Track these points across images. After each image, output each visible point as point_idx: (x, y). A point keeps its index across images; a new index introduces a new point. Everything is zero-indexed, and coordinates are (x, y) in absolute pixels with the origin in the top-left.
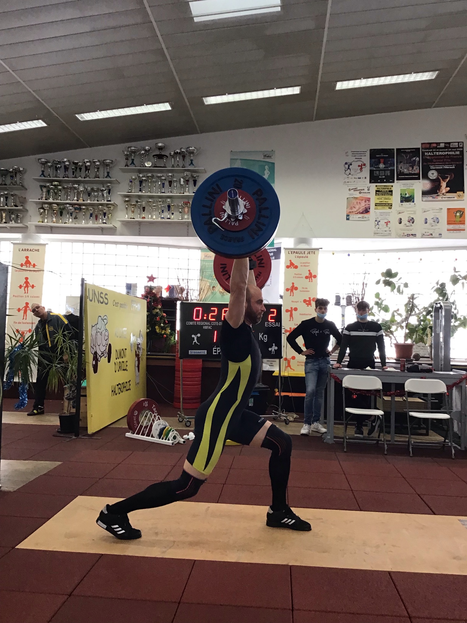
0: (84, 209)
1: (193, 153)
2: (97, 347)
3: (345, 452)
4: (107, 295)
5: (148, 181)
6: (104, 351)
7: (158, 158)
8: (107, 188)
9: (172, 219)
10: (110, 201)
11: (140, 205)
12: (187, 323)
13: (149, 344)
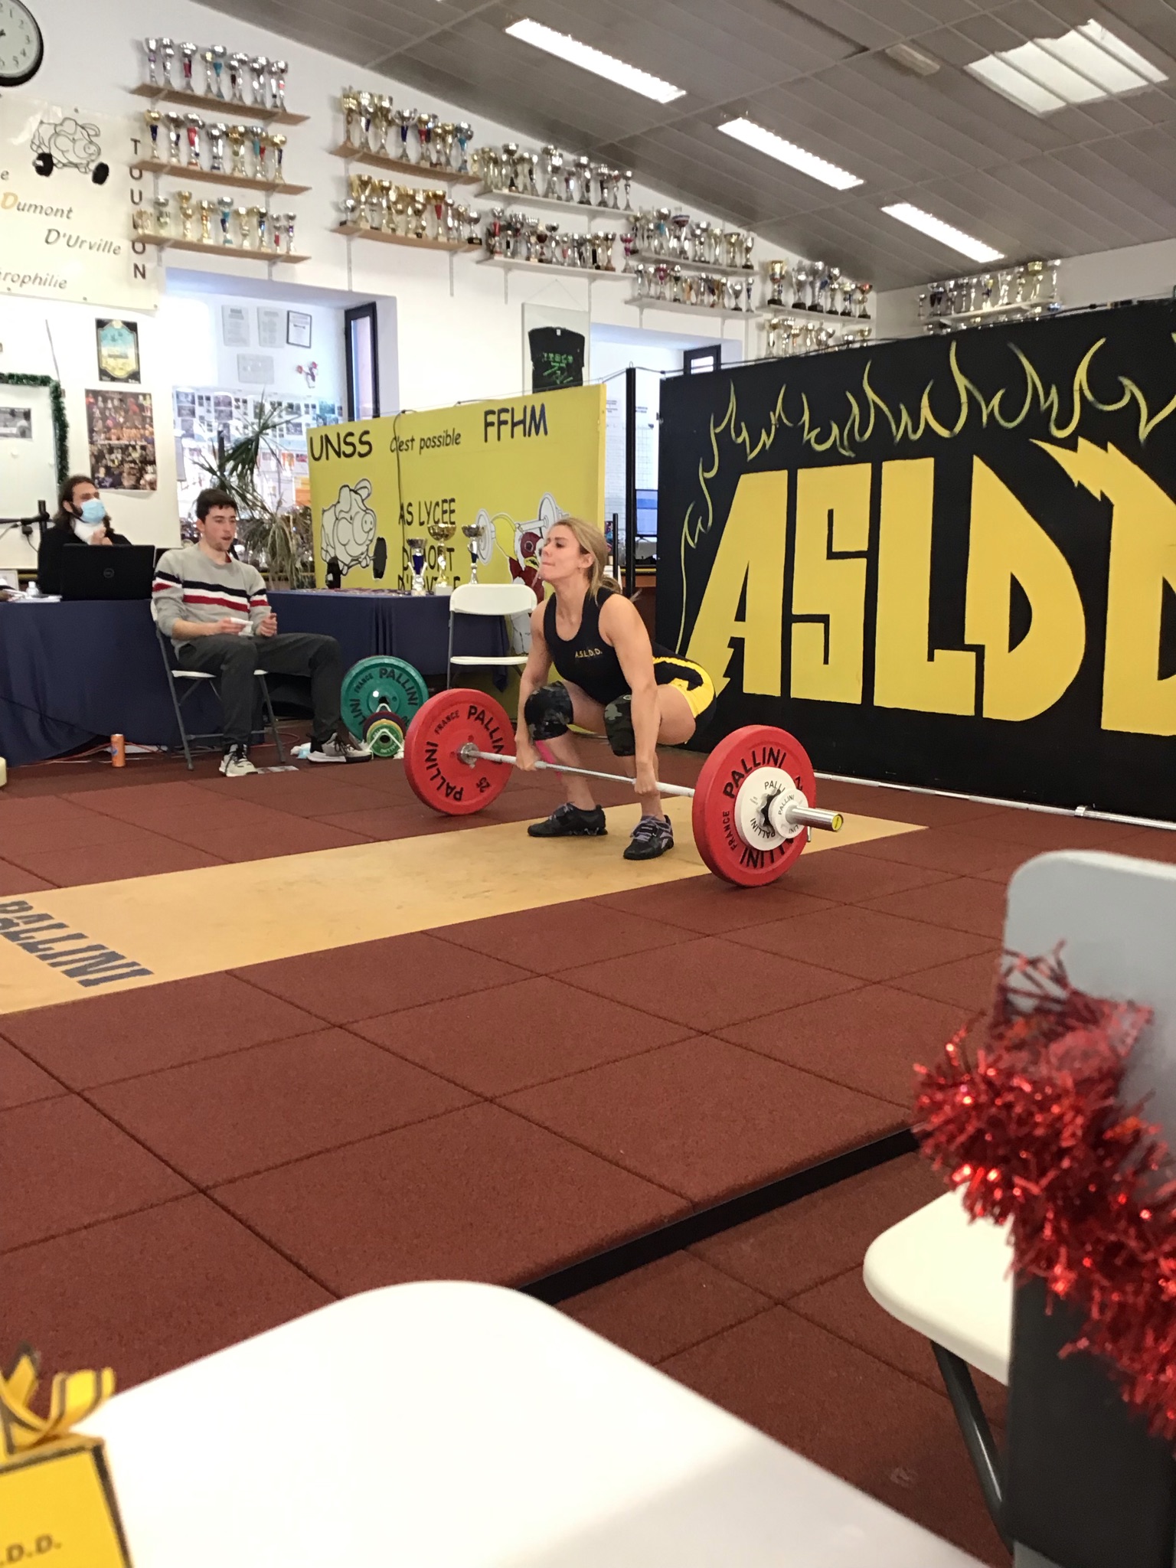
4: (368, 433)
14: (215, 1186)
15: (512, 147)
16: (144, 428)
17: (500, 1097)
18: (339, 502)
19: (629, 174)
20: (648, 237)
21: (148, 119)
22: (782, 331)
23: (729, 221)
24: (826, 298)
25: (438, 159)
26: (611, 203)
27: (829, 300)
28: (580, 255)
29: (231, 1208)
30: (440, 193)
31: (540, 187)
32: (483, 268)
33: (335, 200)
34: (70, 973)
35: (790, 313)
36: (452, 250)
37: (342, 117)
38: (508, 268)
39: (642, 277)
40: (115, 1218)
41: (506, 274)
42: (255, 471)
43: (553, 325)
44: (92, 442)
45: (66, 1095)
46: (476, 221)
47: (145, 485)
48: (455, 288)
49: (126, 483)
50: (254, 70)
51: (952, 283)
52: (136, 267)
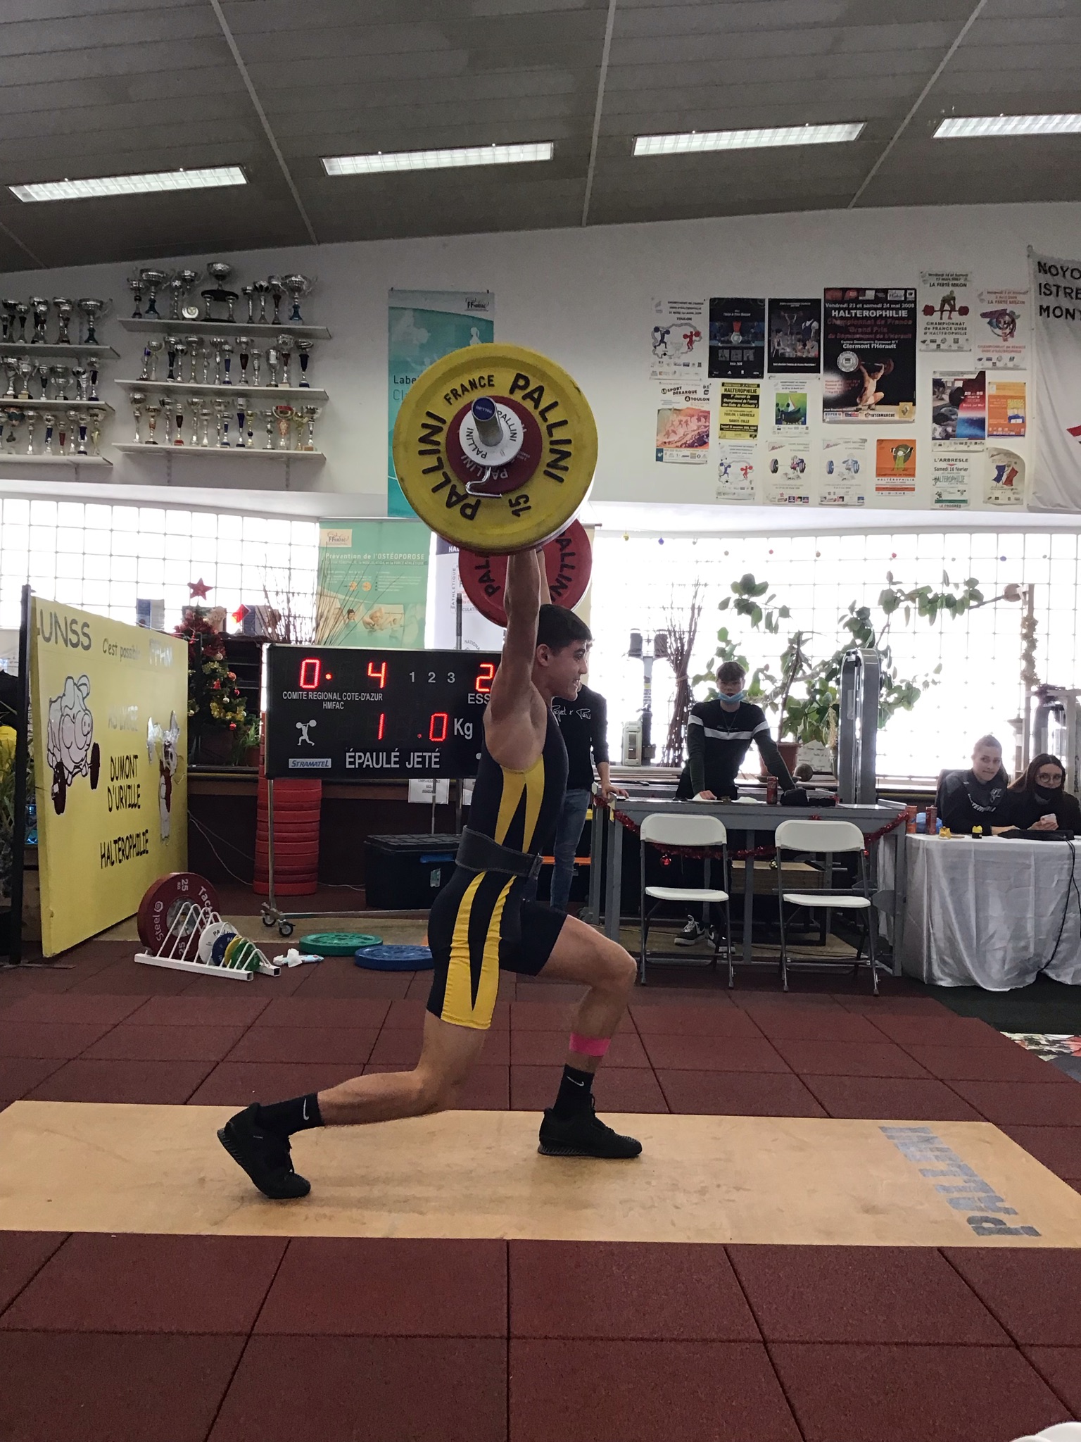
0: (31, 418)
1: (296, 289)
2: (64, 750)
3: (644, 985)
4: (88, 626)
5: (189, 355)
6: (82, 760)
7: (215, 300)
8: (89, 369)
9: (249, 448)
10: (96, 399)
11: (170, 410)
12: (286, 695)
13: (195, 742)
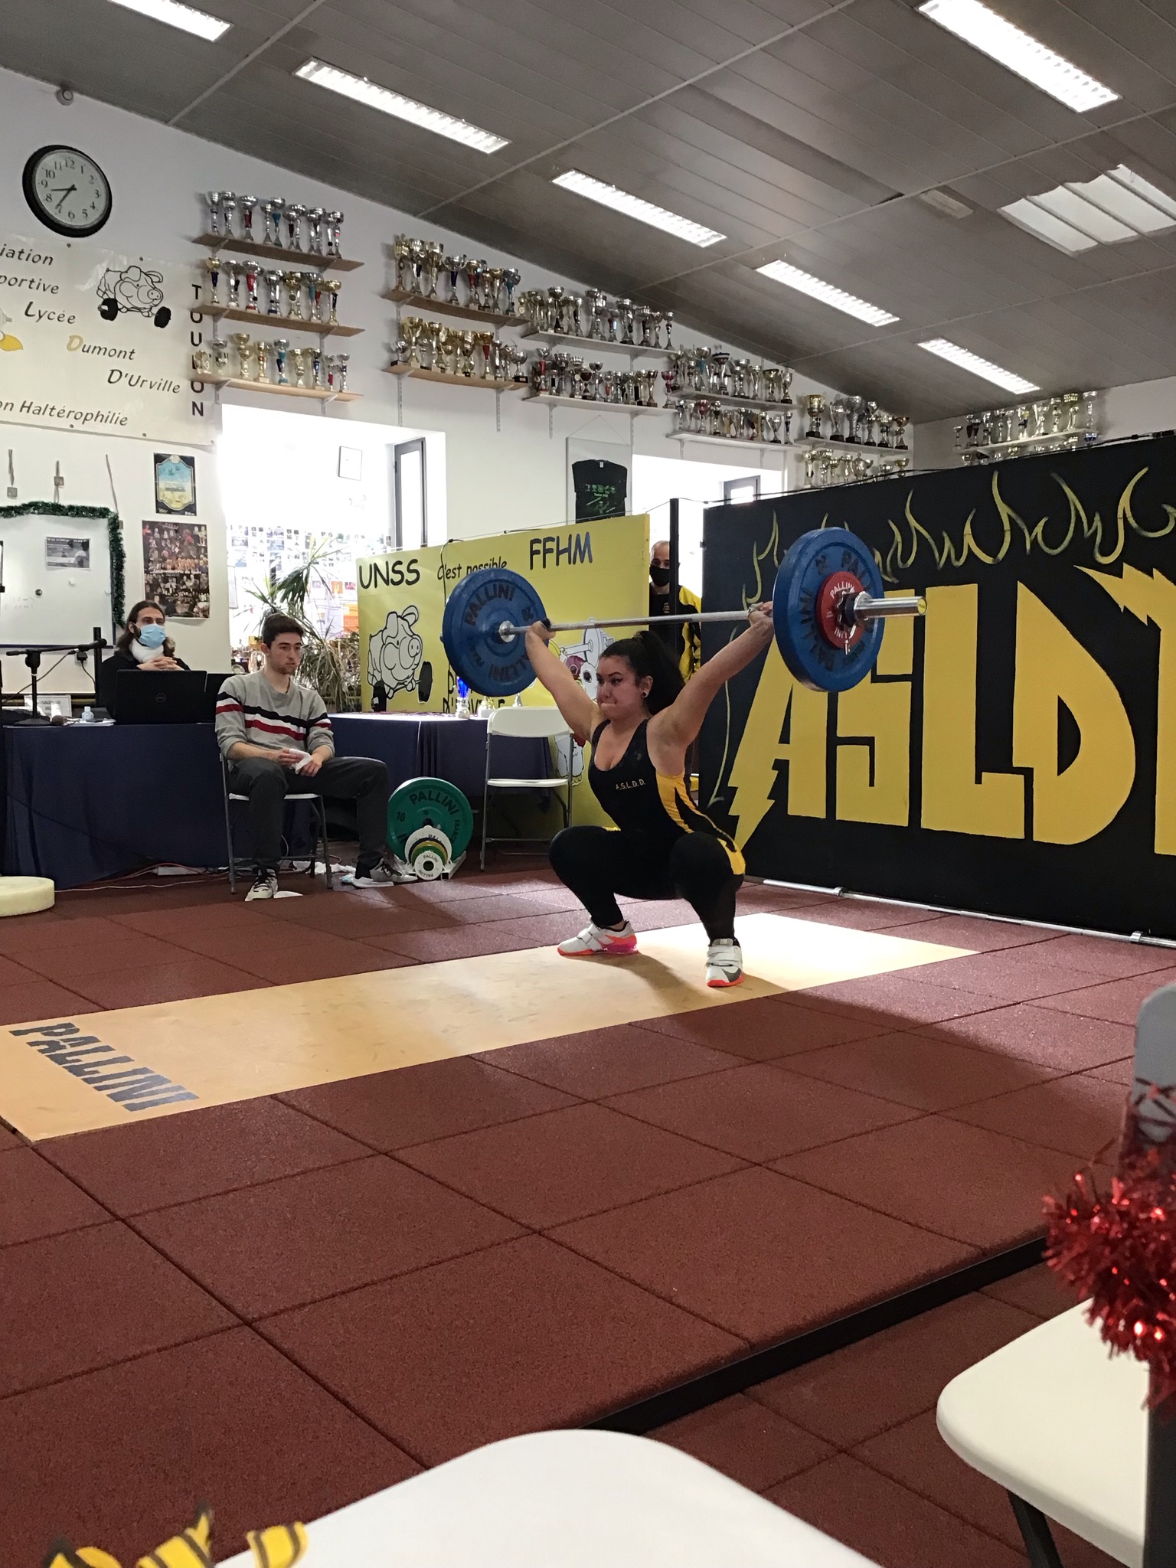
2: (386, 671)
6: (408, 678)
14: (260, 1319)
15: (559, 291)
16: (199, 558)
17: (549, 1229)
18: (386, 628)
19: (671, 314)
20: (689, 374)
21: (210, 267)
22: (820, 462)
23: (767, 359)
24: (863, 430)
25: (487, 302)
26: (653, 342)
27: (867, 432)
28: (623, 391)
29: (278, 1341)
30: (489, 334)
31: (584, 326)
32: (526, 403)
33: (387, 341)
34: (116, 1097)
35: (828, 445)
36: (499, 389)
37: (394, 263)
38: (552, 405)
39: (683, 412)
40: (159, 1350)
41: (551, 410)
42: (306, 598)
43: (597, 459)
44: (147, 572)
45: (110, 1222)
46: (523, 360)
47: (197, 613)
48: (501, 423)
49: (179, 611)
50: (310, 220)
51: (989, 414)
52: (194, 404)
